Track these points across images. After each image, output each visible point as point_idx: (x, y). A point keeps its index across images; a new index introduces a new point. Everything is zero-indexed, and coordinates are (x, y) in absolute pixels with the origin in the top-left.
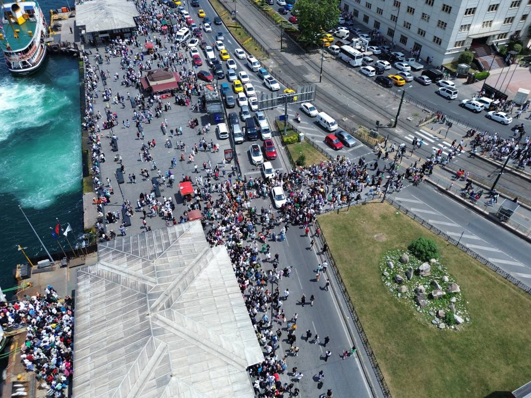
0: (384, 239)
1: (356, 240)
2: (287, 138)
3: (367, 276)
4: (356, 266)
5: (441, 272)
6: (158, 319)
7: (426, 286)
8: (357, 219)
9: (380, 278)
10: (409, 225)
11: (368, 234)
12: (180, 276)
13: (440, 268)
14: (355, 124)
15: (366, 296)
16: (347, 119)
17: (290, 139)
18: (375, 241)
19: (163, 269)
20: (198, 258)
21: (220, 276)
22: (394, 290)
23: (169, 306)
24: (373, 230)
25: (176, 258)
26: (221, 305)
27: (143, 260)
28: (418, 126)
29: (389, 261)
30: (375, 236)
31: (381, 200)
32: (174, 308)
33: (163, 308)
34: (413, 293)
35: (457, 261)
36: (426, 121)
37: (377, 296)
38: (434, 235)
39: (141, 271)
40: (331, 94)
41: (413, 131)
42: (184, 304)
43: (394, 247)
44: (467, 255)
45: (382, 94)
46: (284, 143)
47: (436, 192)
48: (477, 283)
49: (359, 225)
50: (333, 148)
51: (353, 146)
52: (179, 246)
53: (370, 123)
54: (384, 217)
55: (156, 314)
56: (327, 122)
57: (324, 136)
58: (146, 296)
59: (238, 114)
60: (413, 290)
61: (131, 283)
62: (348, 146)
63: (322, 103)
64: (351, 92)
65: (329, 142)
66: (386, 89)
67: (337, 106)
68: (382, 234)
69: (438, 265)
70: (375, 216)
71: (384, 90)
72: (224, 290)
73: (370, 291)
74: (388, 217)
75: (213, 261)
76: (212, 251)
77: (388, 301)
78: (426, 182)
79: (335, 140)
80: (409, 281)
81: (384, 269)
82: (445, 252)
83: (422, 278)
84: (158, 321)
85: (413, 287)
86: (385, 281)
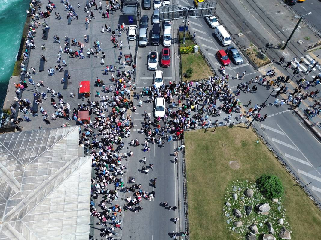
0: (238, 167)
1: (212, 163)
2: (183, 48)
3: (211, 201)
4: (205, 189)
5: (279, 213)
6: (8, 228)
7: (261, 225)
8: (220, 142)
9: (222, 207)
10: (265, 156)
11: (225, 159)
12: (43, 184)
13: (279, 208)
14: (248, 41)
15: (204, 223)
16: (242, 34)
17: (186, 49)
18: (229, 167)
19: (30, 175)
20: (65, 167)
21: (76, 190)
22: (231, 222)
23: (21, 217)
24: (231, 156)
25: (45, 165)
26: (67, 222)
27: (18, 162)
28: (305, 51)
29: (234, 192)
30: (231, 162)
31: (247, 125)
32: (24, 220)
33: (15, 219)
34: (246, 229)
35: (298, 204)
36: (315, 46)
37: (214, 224)
38: (285, 172)
39: (13, 173)
40: (236, 6)
41: (299, 55)
42: (35, 216)
43: (244, 178)
44: (309, 200)
45: (283, 11)
46: (180, 53)
47: (301, 125)
48: (310, 232)
49: (219, 148)
50: (221, 63)
51: (239, 64)
52: (52, 152)
53: (262, 42)
54: (244, 144)
55: (7, 224)
56: (223, 37)
57: (217, 49)
58: (5, 202)
59: (150, 18)
60: (248, 227)
61: (2, 183)
62: (235, 63)
63: (225, 15)
64: (254, 6)
65: (219, 57)
66: (287, 6)
67: (237, 19)
68: (237, 161)
69: (279, 205)
70: (236, 141)
71: (286, 8)
72: (75, 205)
73: (210, 218)
74: (248, 144)
75: (76, 173)
76: (79, 162)
77: (222, 232)
78: (294, 113)
79: (225, 56)
80: (247, 216)
81: (228, 198)
82: (289, 192)
83: (259, 216)
84: (8, 231)
85: (249, 223)
86: (225, 211)
